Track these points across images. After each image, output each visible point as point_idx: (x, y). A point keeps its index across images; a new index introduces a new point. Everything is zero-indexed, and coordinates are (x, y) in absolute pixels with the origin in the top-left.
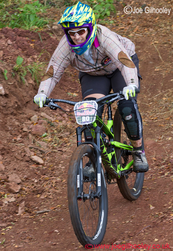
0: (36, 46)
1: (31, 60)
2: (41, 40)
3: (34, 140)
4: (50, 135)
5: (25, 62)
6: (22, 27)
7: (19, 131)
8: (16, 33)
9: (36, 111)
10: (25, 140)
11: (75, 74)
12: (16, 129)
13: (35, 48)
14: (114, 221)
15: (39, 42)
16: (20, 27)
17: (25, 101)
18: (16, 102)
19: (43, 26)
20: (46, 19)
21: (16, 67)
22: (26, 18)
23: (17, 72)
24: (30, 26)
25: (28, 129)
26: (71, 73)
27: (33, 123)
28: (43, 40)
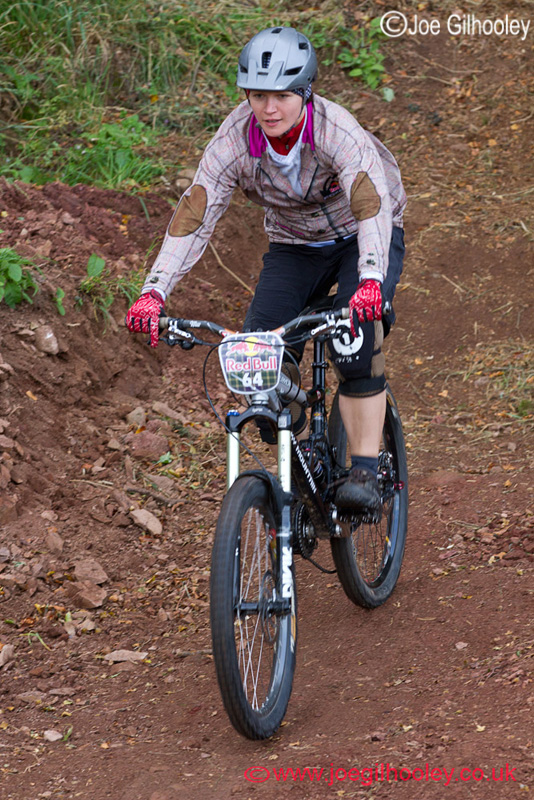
0: (135, 230)
1: (125, 267)
2: (148, 217)
3: (139, 470)
4: (180, 459)
5: (109, 270)
6: (96, 181)
7: (97, 450)
8: (81, 197)
9: (138, 397)
10: (114, 471)
11: (238, 304)
12: (89, 443)
13: (132, 237)
14: (361, 679)
15: (143, 221)
16: (90, 183)
17: (109, 372)
18: (89, 374)
19: (152, 181)
20: (157, 162)
21: (85, 282)
22: (105, 159)
23: (89, 295)
24: (116, 180)
25: (122, 442)
26: (228, 301)
27: (133, 429)
28: (151, 216)
